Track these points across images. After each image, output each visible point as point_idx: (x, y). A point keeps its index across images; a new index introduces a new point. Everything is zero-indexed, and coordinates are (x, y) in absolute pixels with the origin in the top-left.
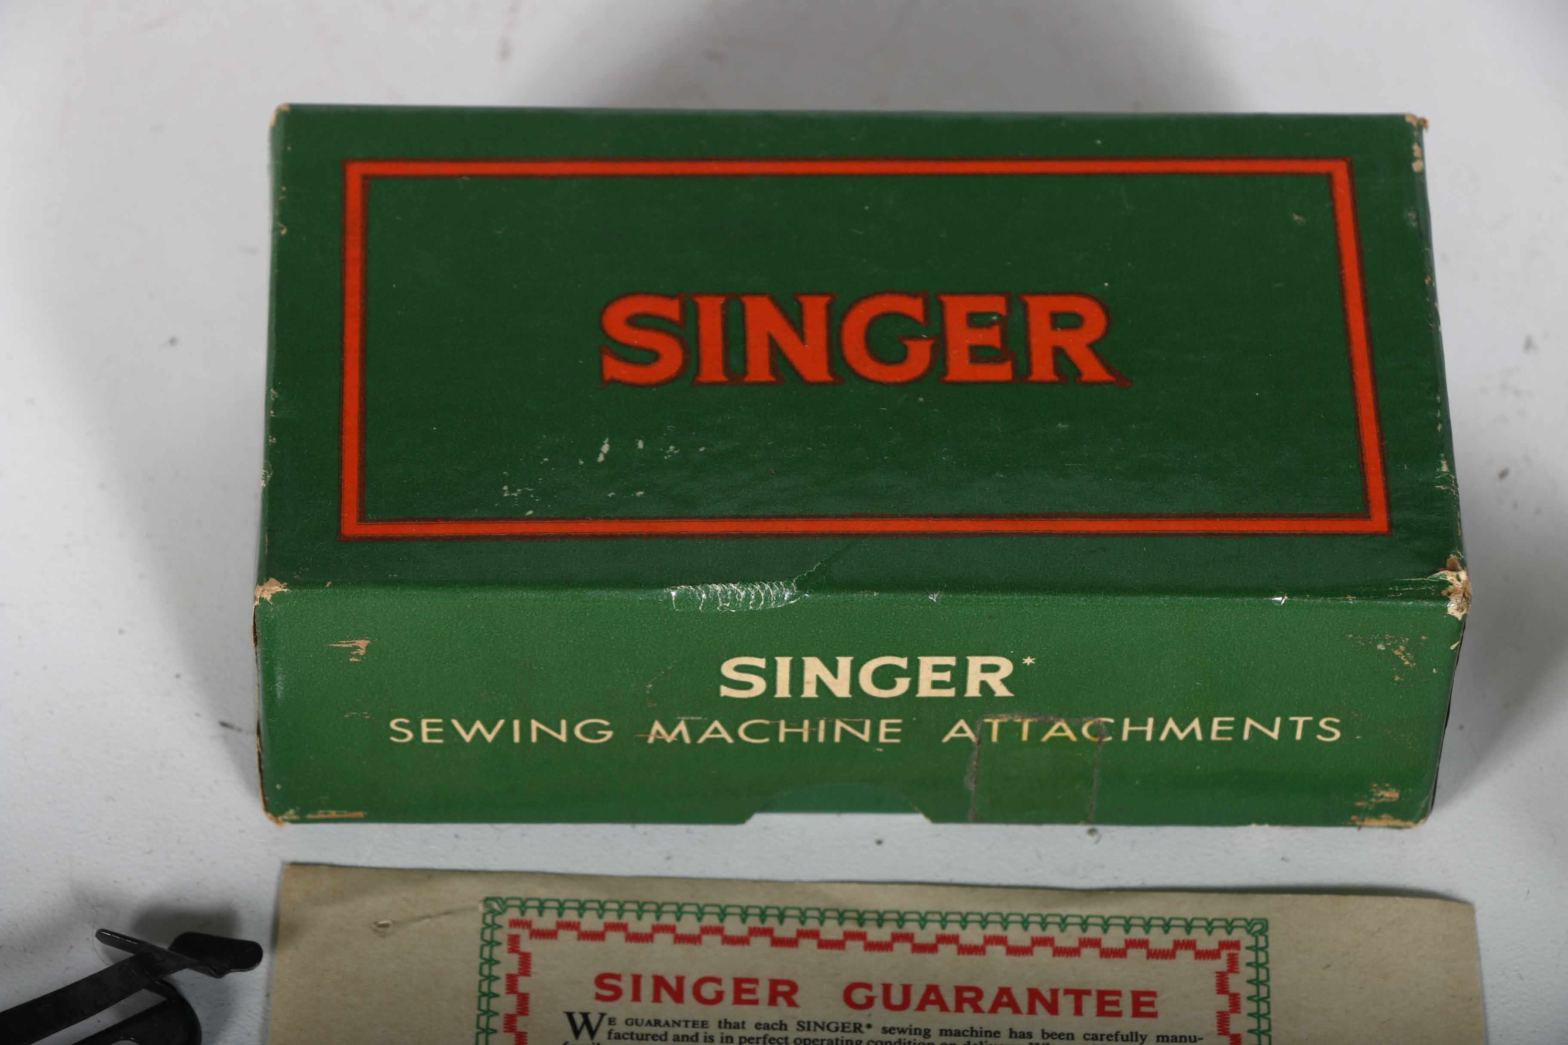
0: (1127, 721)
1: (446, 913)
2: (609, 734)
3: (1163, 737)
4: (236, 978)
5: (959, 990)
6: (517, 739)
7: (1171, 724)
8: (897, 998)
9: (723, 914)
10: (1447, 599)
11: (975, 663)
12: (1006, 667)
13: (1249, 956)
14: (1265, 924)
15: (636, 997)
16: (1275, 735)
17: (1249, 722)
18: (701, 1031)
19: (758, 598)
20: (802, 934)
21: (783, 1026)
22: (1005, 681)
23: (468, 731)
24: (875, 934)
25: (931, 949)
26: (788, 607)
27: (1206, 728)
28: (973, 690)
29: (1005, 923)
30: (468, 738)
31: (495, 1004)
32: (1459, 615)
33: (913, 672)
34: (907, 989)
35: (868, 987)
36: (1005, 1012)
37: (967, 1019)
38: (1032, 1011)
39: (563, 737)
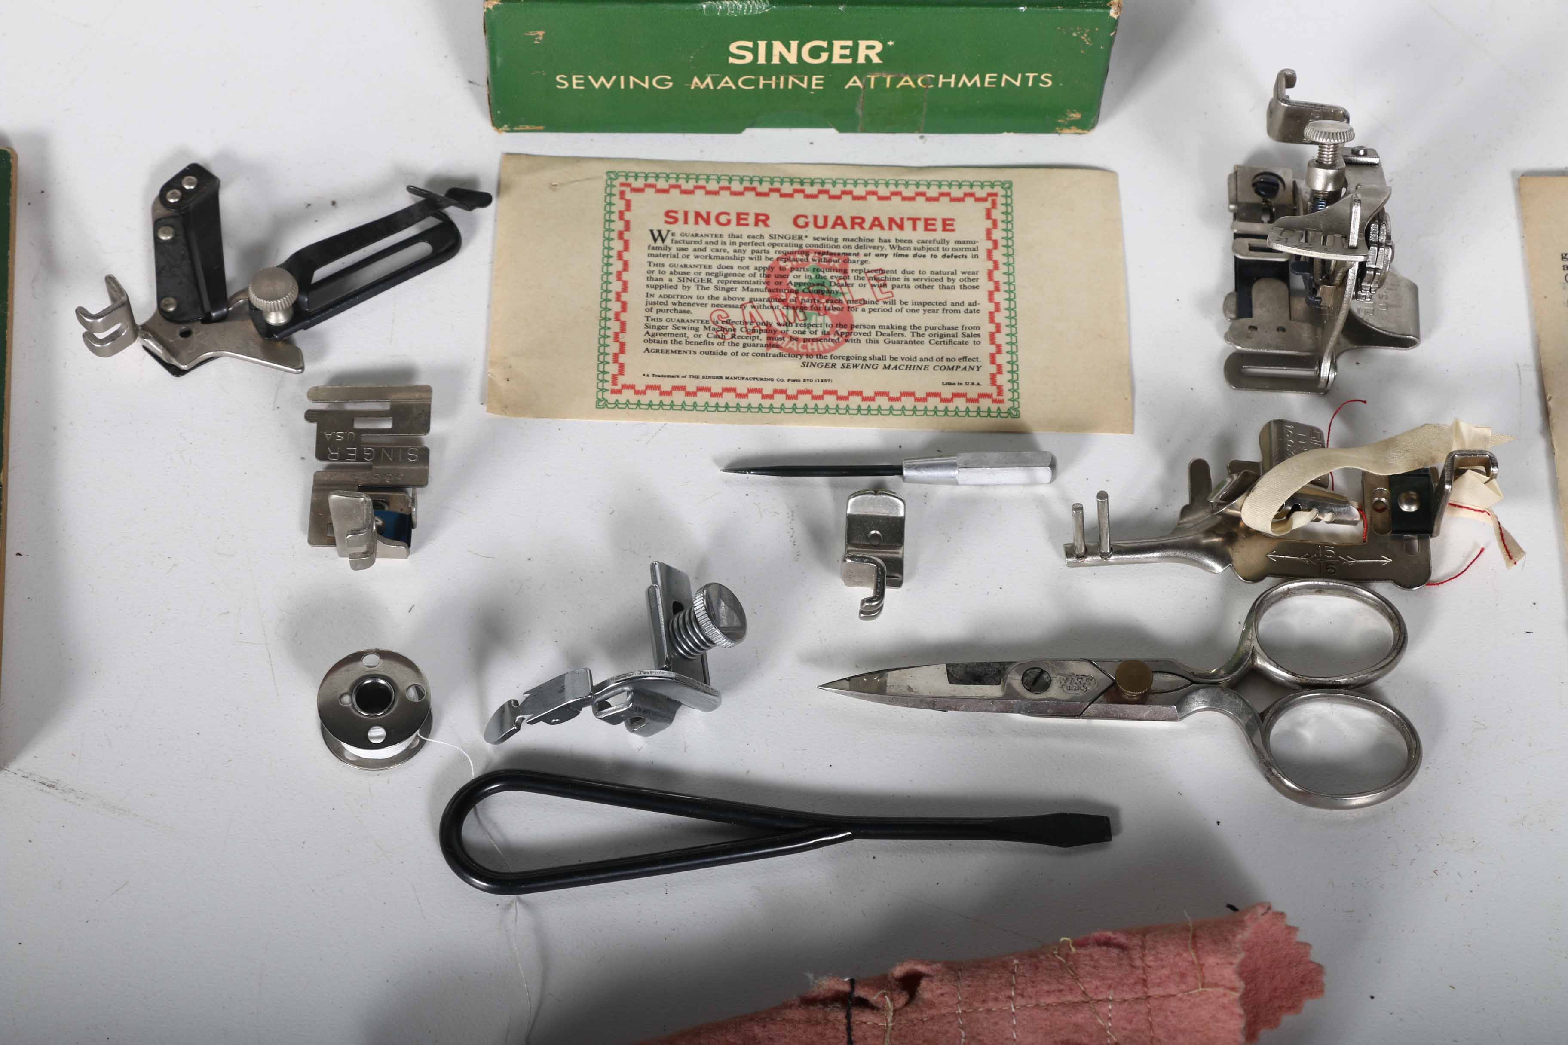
0: (941, 76)
1: (588, 179)
2: (671, 84)
3: (960, 85)
4: (479, 211)
5: (853, 218)
6: (622, 87)
7: (964, 78)
8: (821, 222)
9: (730, 180)
10: (1109, 8)
11: (863, 44)
12: (879, 46)
13: (1003, 200)
14: (1011, 183)
15: (686, 222)
16: (1018, 84)
17: (1005, 77)
18: (720, 240)
19: (749, 9)
20: (772, 190)
21: (762, 237)
22: (878, 55)
23: (597, 82)
24: (809, 190)
25: (838, 197)
26: (765, 13)
27: (982, 80)
28: (861, 60)
29: (877, 184)
30: (597, 86)
31: (613, 226)
32: (1115, 17)
33: (830, 50)
34: (826, 218)
35: (806, 217)
36: (877, 230)
37: (857, 233)
38: (890, 228)
39: (646, 86)
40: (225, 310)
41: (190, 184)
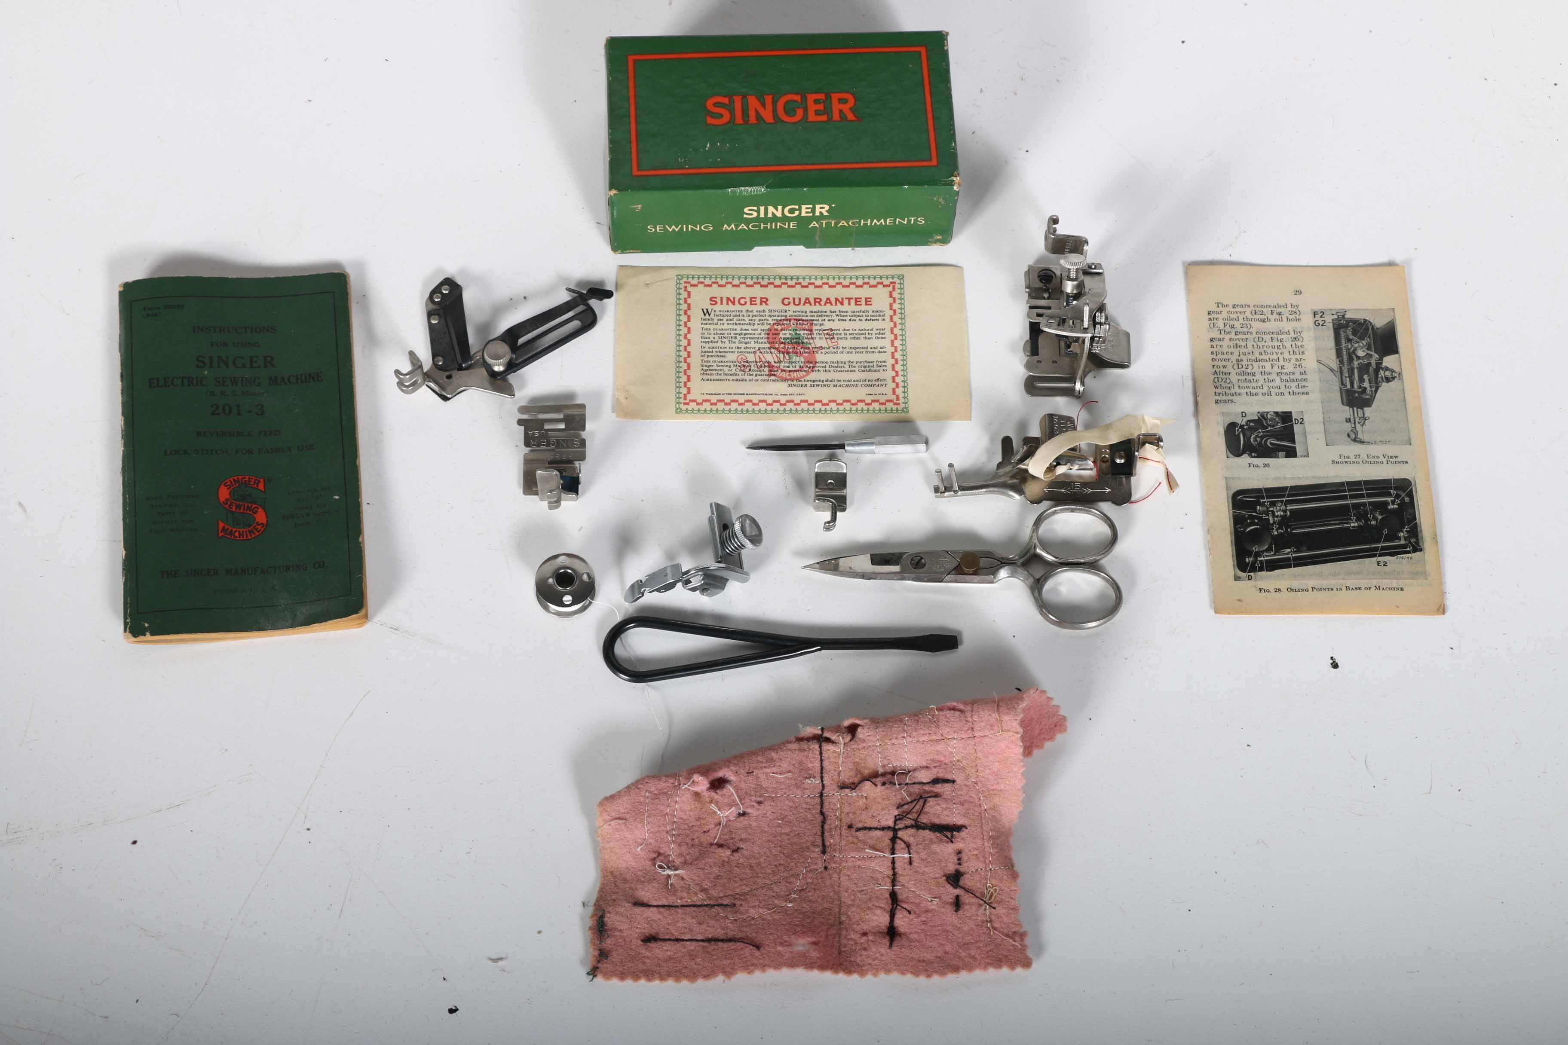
0: (862, 220)
1: (666, 280)
2: (712, 228)
3: (873, 224)
4: (606, 301)
5: (815, 299)
6: (685, 230)
7: (875, 221)
8: (797, 302)
9: (746, 278)
10: (954, 185)
11: (818, 207)
12: (827, 207)
13: (899, 286)
14: (903, 276)
15: (722, 304)
16: (905, 222)
17: (898, 219)
18: (741, 314)
19: (754, 191)
20: (769, 283)
21: (764, 311)
22: (827, 211)
23: (670, 228)
24: (790, 283)
25: (807, 287)
26: (763, 194)
27: (885, 222)
28: (817, 214)
29: (828, 278)
30: (670, 230)
31: (681, 307)
32: (957, 190)
33: (800, 209)
34: (800, 299)
35: (789, 299)
36: (828, 305)
37: (817, 308)
38: (836, 304)
39: (698, 229)
40: (470, 363)
41: (446, 290)
